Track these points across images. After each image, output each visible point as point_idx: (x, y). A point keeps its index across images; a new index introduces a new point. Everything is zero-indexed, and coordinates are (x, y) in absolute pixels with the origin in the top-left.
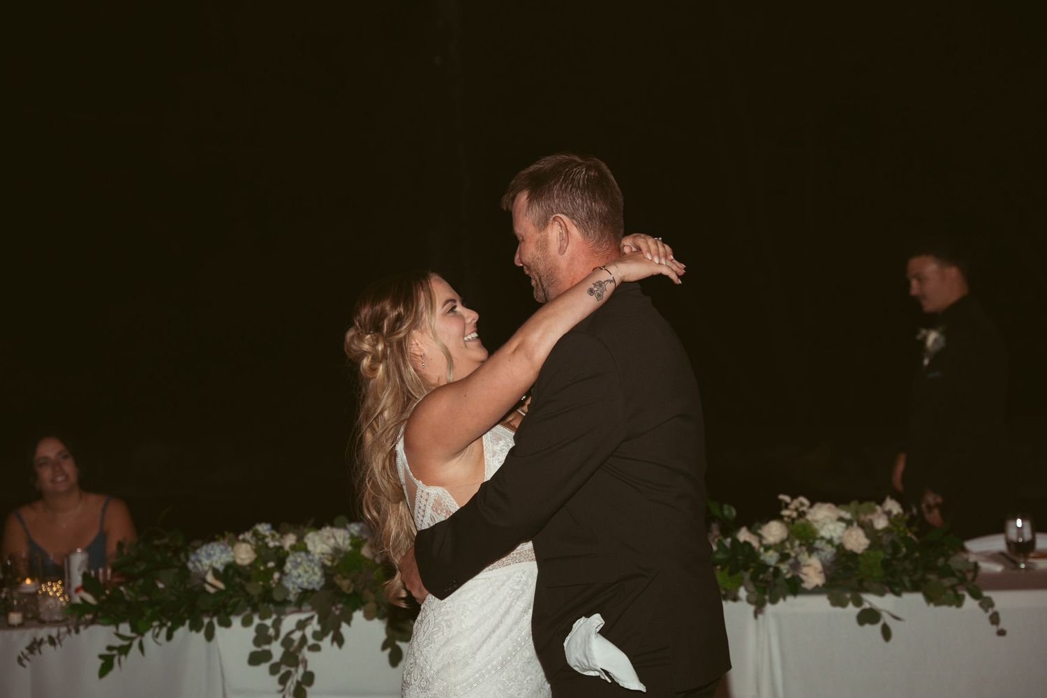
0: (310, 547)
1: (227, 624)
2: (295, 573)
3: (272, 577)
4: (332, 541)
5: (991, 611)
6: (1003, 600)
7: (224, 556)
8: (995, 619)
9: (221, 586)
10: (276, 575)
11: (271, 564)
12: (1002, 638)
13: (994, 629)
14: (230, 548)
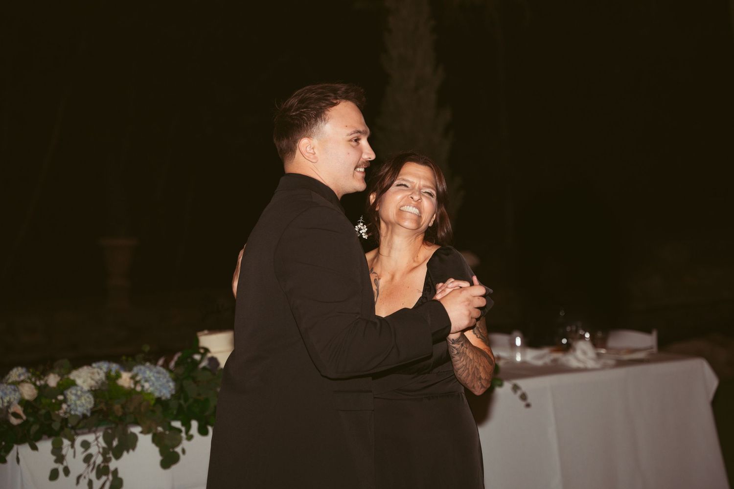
0: (79, 382)
1: (34, 448)
2: (78, 402)
3: (60, 408)
4: (97, 377)
5: (519, 393)
6: (525, 384)
7: (17, 394)
8: (524, 397)
9: (24, 417)
10: (64, 406)
11: (61, 397)
12: (528, 410)
13: (523, 403)
14: (16, 388)
